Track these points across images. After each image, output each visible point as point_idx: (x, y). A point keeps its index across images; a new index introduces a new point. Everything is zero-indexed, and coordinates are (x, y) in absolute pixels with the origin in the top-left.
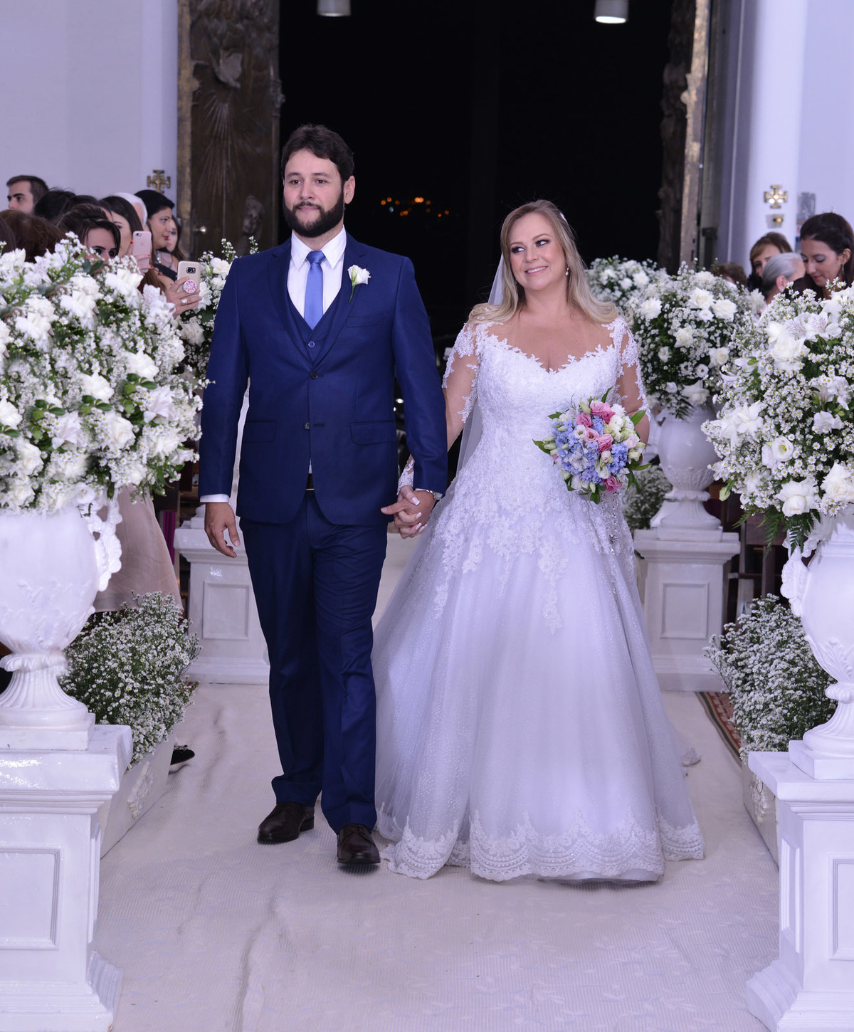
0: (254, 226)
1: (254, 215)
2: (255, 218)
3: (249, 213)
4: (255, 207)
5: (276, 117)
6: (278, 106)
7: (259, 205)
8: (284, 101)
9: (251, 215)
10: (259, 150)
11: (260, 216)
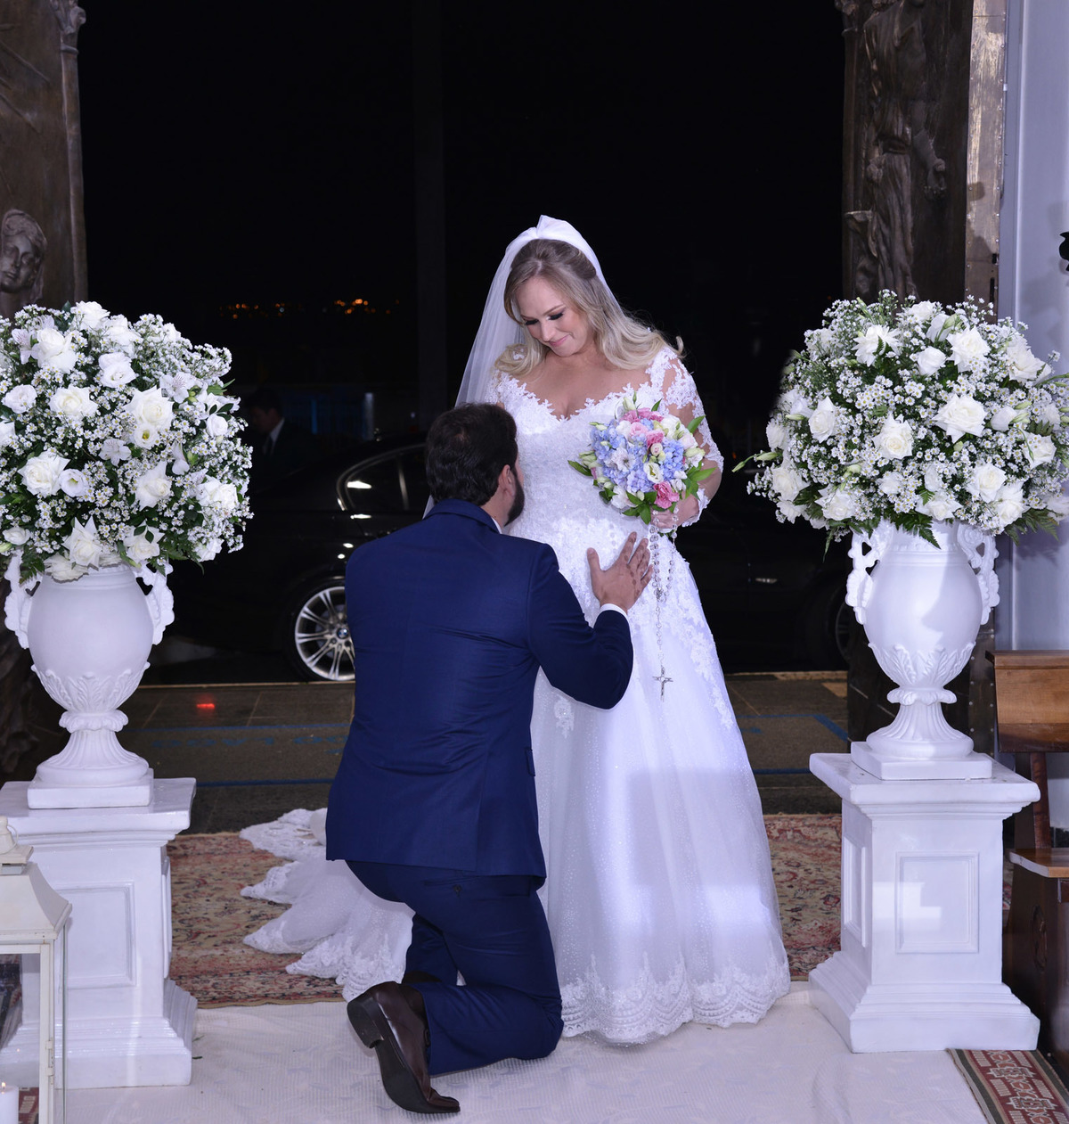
0: (23, 272)
1: (22, 250)
2: (25, 254)
3: (10, 245)
4: (22, 233)
5: (67, 51)
6: (71, 30)
7: (34, 229)
8: (83, 20)
9: (16, 249)
10: (28, 117)
11: (37, 251)
